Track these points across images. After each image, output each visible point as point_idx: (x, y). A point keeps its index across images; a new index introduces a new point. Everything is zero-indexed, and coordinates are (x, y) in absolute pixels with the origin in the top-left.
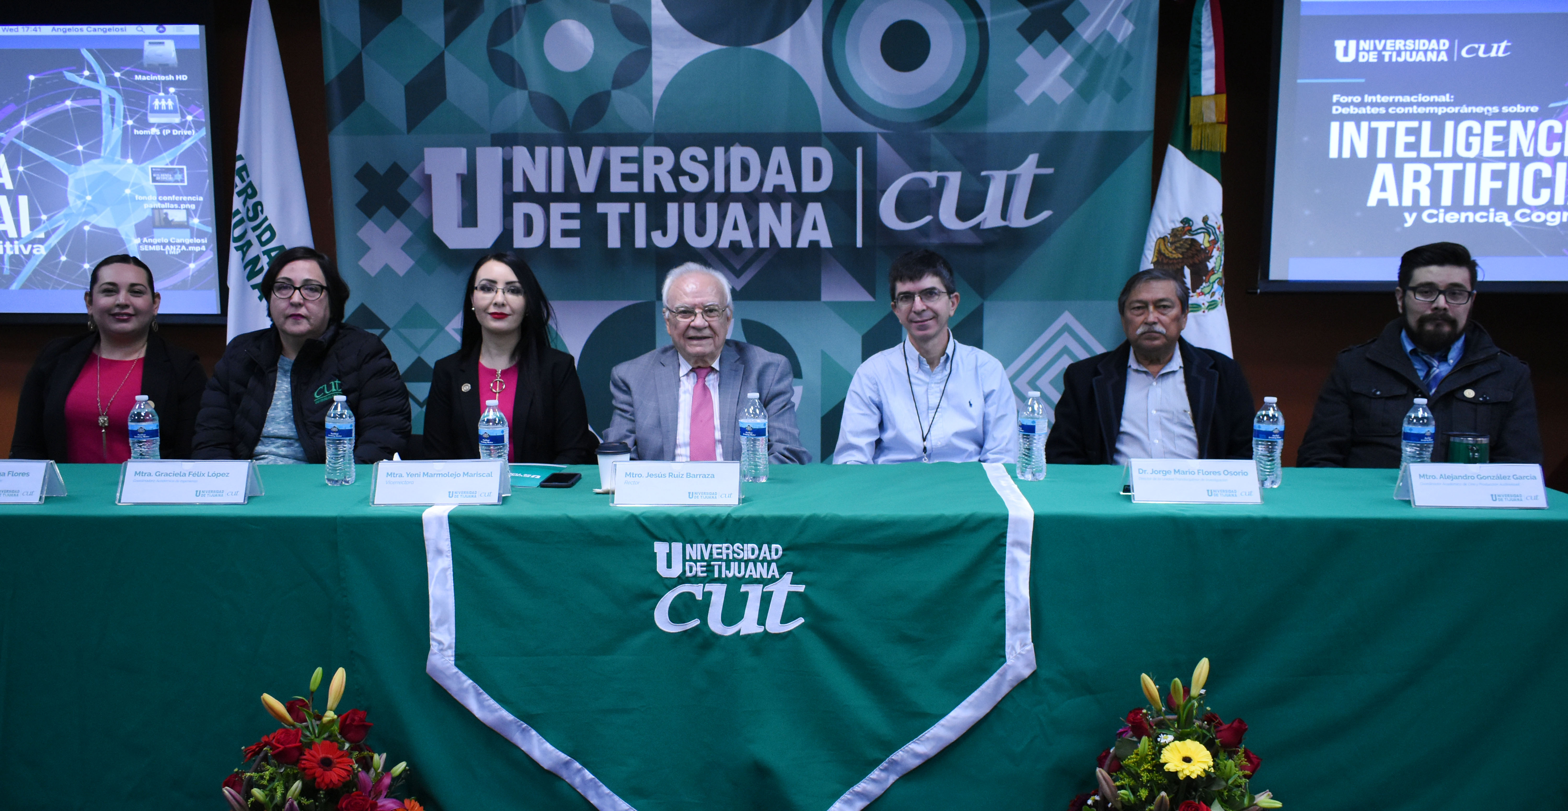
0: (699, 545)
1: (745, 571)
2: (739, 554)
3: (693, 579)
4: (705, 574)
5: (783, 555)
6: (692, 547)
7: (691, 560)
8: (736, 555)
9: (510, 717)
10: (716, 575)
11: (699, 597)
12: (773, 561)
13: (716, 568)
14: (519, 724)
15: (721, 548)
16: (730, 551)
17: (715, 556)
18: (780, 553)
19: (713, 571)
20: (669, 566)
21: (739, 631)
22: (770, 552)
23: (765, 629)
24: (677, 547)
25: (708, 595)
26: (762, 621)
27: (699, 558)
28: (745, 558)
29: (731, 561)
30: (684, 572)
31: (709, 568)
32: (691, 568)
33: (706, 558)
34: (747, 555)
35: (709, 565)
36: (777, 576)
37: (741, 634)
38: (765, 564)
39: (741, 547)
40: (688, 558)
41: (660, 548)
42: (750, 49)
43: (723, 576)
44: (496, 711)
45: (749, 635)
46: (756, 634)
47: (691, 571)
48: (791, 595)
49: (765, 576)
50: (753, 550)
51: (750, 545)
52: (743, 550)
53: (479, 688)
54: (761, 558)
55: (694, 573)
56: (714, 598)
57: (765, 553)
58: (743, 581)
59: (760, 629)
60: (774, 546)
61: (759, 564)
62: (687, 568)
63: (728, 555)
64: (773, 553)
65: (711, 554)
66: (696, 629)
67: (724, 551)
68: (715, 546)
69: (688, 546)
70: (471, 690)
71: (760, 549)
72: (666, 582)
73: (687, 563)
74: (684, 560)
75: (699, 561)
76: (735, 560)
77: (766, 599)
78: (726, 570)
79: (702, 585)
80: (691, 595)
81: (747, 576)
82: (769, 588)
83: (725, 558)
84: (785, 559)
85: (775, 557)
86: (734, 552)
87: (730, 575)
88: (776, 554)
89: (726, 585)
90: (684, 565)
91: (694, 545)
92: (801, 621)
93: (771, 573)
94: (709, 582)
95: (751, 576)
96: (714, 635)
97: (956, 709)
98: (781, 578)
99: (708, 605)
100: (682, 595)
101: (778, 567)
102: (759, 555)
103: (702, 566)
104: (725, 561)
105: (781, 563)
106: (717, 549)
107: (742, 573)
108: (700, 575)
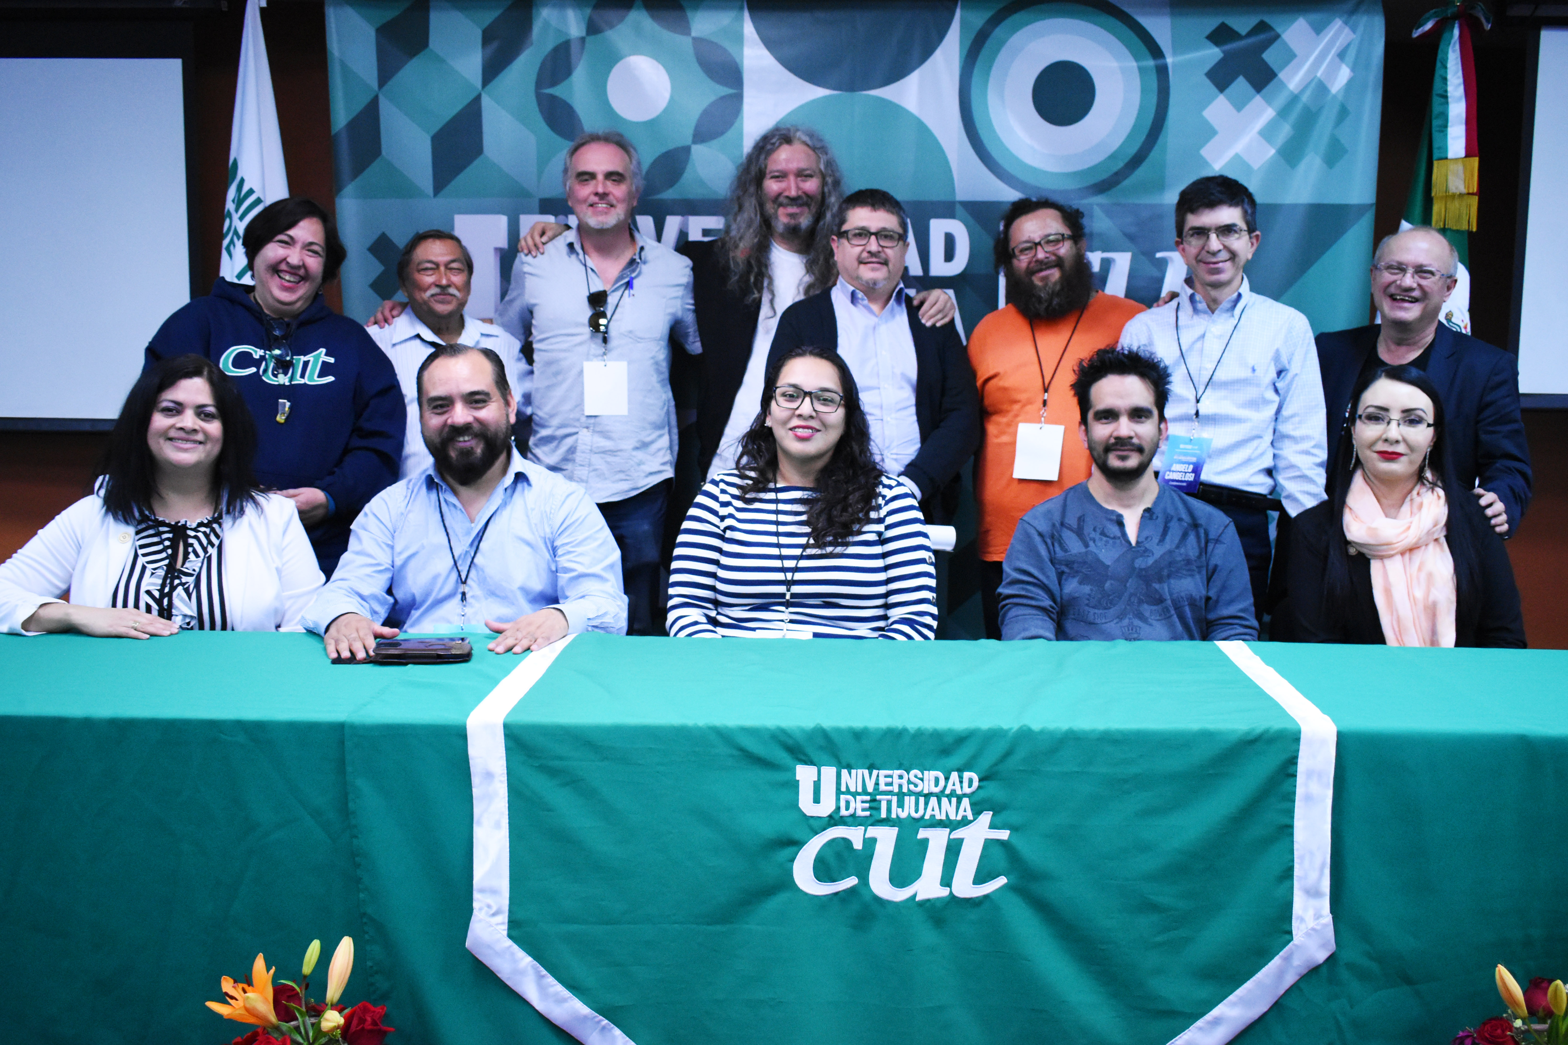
0: (860, 771)
1: (925, 809)
2: (916, 786)
3: (850, 820)
4: (867, 813)
5: (979, 787)
6: (850, 774)
7: (848, 792)
8: (912, 787)
9: (585, 1010)
10: (883, 815)
11: (858, 845)
12: (965, 795)
13: (884, 805)
14: (597, 1019)
15: (891, 776)
16: (904, 781)
17: (882, 787)
18: (976, 784)
19: (878, 809)
20: (817, 800)
21: (915, 895)
22: (961, 782)
23: (951, 892)
24: (829, 773)
25: (870, 843)
26: (947, 880)
27: (860, 790)
28: (926, 791)
29: (904, 794)
30: (838, 808)
31: (874, 804)
32: (848, 803)
33: (870, 789)
34: (928, 786)
35: (873, 800)
36: (970, 817)
37: (917, 899)
38: (954, 800)
39: (920, 775)
40: (843, 789)
41: (805, 774)
42: (869, 95)
43: (894, 816)
44: (564, 1000)
45: (928, 900)
46: (938, 899)
47: (847, 808)
48: (988, 844)
49: (952, 817)
50: (937, 780)
51: (934, 773)
52: (922, 780)
53: (542, 969)
54: (948, 792)
55: (851, 811)
56: (879, 847)
57: (954, 785)
58: (922, 823)
59: (944, 892)
60: (967, 775)
61: (945, 800)
62: (843, 804)
63: (900, 786)
64: (966, 784)
65: (877, 784)
66: (852, 890)
67: (896, 781)
68: (883, 773)
69: (844, 772)
70: (531, 972)
71: (947, 779)
72: (812, 821)
73: (842, 797)
74: (839, 792)
75: (859, 794)
76: (910, 793)
77: (953, 850)
78: (898, 806)
79: (863, 828)
80: (847, 843)
81: (927, 817)
82: (957, 834)
83: (896, 790)
84: (982, 794)
85: (967, 790)
86: (909, 782)
87: (903, 815)
88: (970, 786)
89: (897, 829)
90: (838, 799)
91: (853, 772)
92: (1002, 881)
93: (961, 813)
94: (872, 825)
95: (933, 816)
96: (877, 899)
97: (1220, 1006)
98: (974, 820)
99: (870, 857)
100: (833, 841)
101: (972, 804)
102: (945, 787)
103: (863, 802)
104: (897, 794)
105: (976, 798)
106: (886, 776)
107: (921, 812)
108: (860, 813)
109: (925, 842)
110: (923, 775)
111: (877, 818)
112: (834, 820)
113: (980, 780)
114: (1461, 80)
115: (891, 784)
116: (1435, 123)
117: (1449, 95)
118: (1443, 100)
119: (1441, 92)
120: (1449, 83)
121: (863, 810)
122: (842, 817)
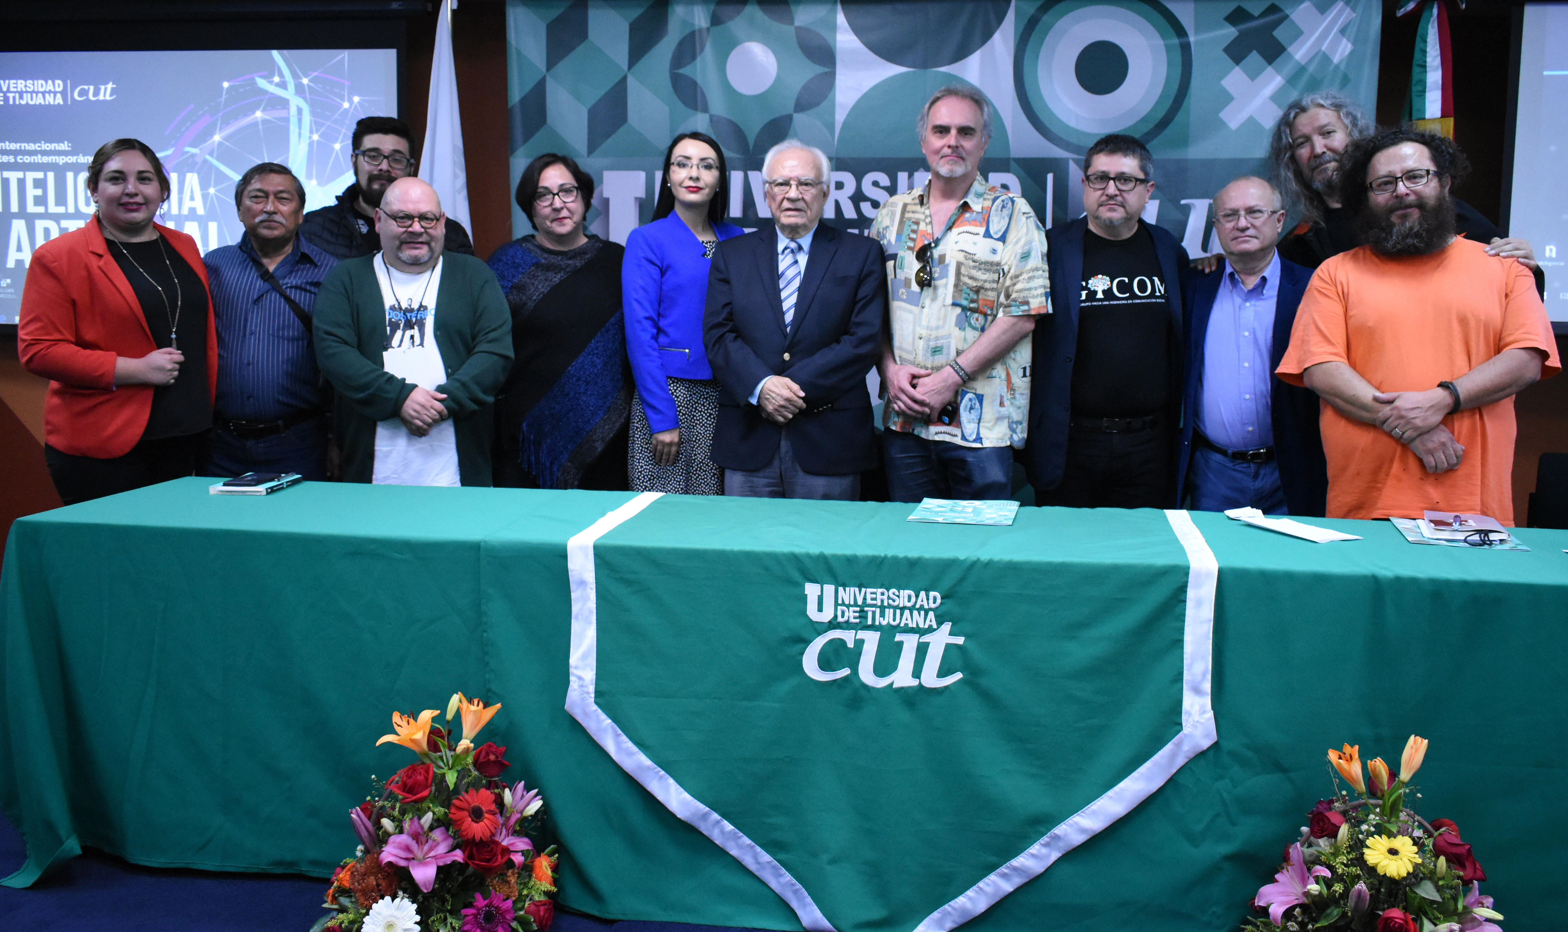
0: (852, 589)
1: (901, 619)
2: (894, 601)
3: (845, 625)
4: (858, 620)
5: (941, 604)
6: (845, 590)
7: (843, 604)
8: (891, 602)
9: (647, 762)
10: (870, 622)
11: (851, 645)
12: (931, 609)
13: (870, 615)
14: (657, 769)
15: (875, 593)
16: (885, 597)
17: (869, 601)
18: (939, 601)
19: (866, 618)
20: (820, 609)
21: (892, 684)
22: (928, 599)
23: (920, 683)
24: (829, 589)
25: (860, 643)
26: (917, 674)
27: (852, 603)
28: (901, 605)
29: (885, 607)
30: (836, 616)
31: (862, 614)
32: (843, 613)
33: (860, 602)
34: (903, 601)
35: (862, 611)
36: (935, 626)
37: (894, 686)
38: (922, 613)
39: (897, 593)
40: (840, 602)
41: (811, 590)
42: (935, 71)
43: (877, 623)
44: (633, 754)
45: (902, 688)
46: (910, 687)
47: (843, 616)
48: (948, 647)
49: (921, 626)
50: (910, 597)
51: (907, 592)
52: (898, 596)
53: (618, 729)
54: (918, 606)
55: (846, 618)
56: (866, 647)
57: (922, 601)
58: (898, 629)
59: (915, 683)
60: (932, 594)
61: (915, 613)
62: (839, 613)
63: (882, 601)
64: (931, 601)
65: (865, 599)
66: (846, 679)
67: (879, 597)
68: (869, 590)
69: (841, 589)
70: (610, 730)
71: (917, 596)
72: (816, 625)
73: (839, 607)
74: (836, 604)
75: (852, 606)
76: (890, 606)
77: (922, 650)
78: (880, 616)
79: (854, 631)
80: (842, 642)
81: (902, 625)
82: (925, 639)
83: (879, 604)
84: (944, 608)
85: (933, 606)
86: (889, 598)
87: (884, 623)
88: (935, 602)
89: (879, 633)
90: (836, 610)
91: (847, 589)
92: (958, 676)
93: (928, 623)
94: (861, 629)
95: (906, 624)
96: (865, 686)
97: (1126, 780)
98: (938, 628)
99: (860, 654)
100: (832, 641)
101: (936, 617)
102: (916, 603)
103: (854, 612)
104: (880, 607)
105: (939, 612)
106: (871, 593)
107: (897, 621)
108: (852, 620)
109: (901, 643)
110: (899, 592)
111: (864, 624)
112: (833, 625)
113: (942, 598)
114: (1438, 52)
115: (875, 599)
116: (1415, 89)
117: (1428, 65)
118: (1422, 69)
119: (1421, 62)
120: (1428, 55)
121: (855, 618)
122: (838, 623)
